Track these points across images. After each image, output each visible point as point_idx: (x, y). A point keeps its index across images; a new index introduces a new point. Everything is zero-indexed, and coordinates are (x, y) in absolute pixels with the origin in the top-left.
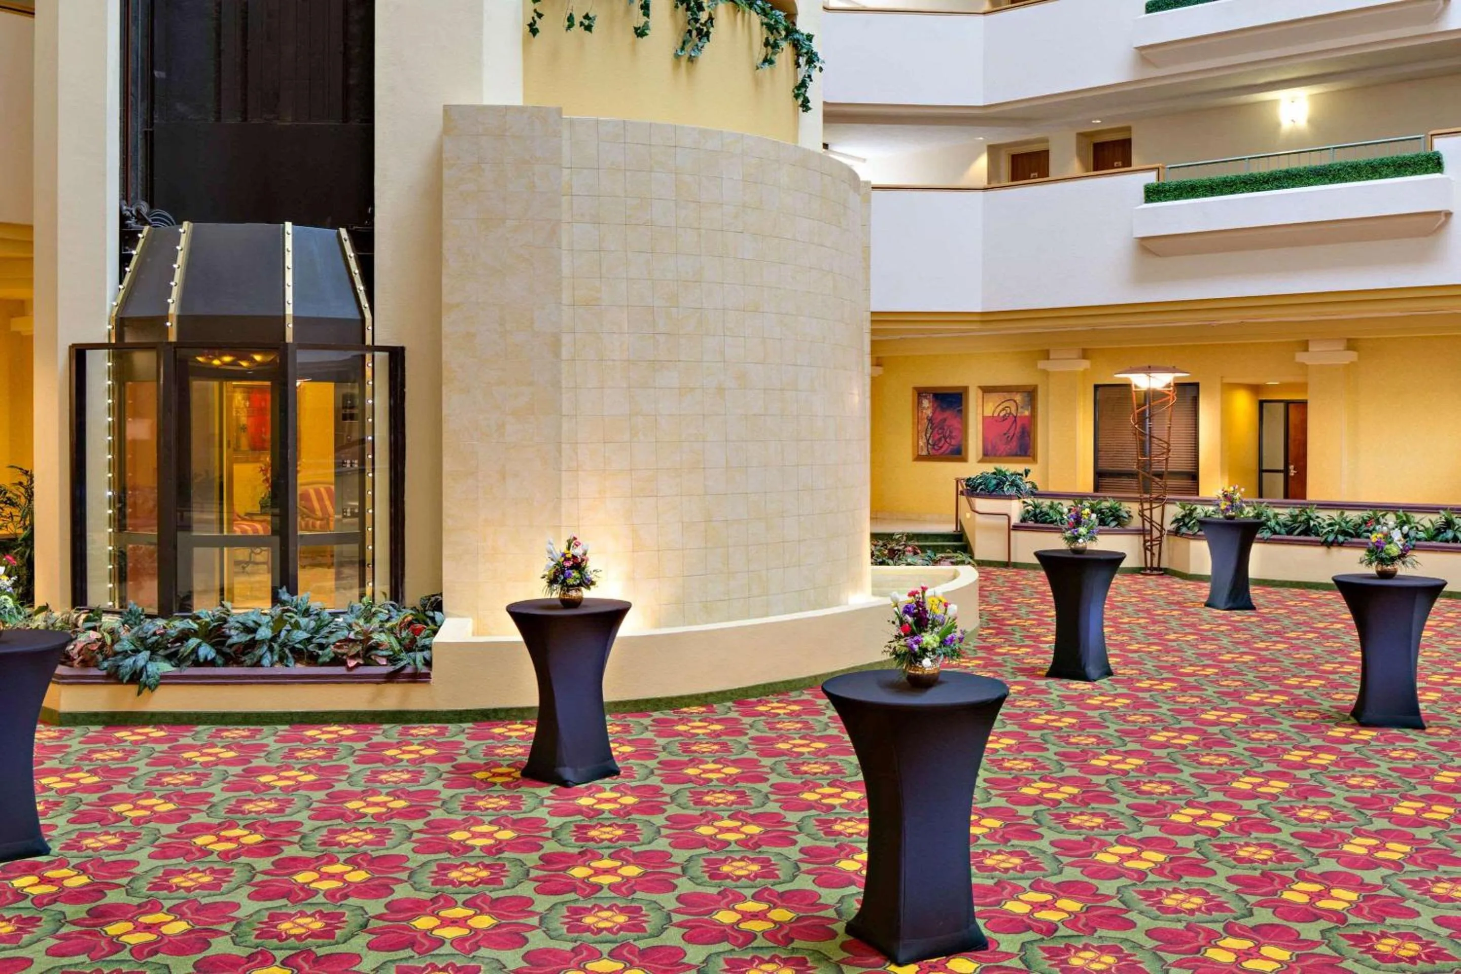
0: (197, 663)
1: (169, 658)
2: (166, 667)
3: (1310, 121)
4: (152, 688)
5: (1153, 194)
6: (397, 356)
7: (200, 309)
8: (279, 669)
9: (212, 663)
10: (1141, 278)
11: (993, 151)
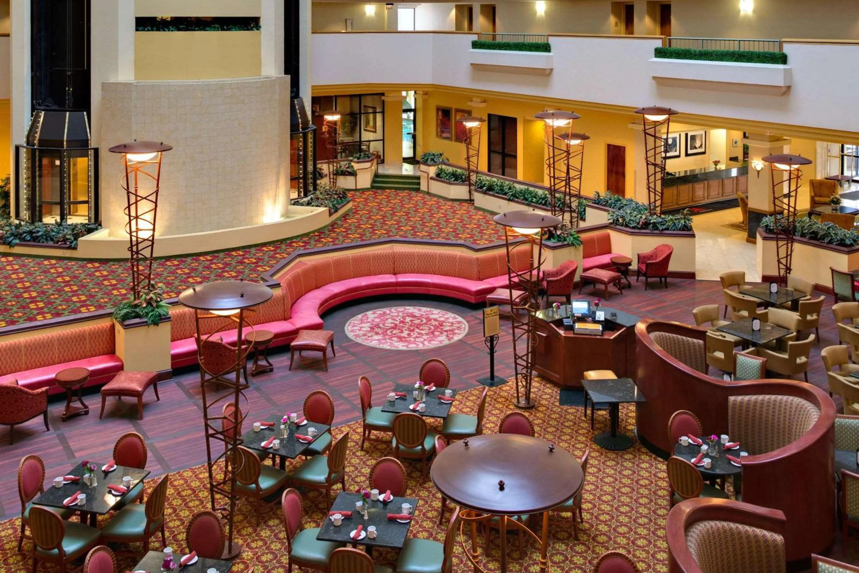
0: (25, 241)
1: (19, 239)
2: (17, 241)
3: (545, 13)
4: (13, 247)
5: (475, 45)
6: (96, 151)
7: (45, 137)
8: (45, 244)
9: (29, 241)
10: (474, 79)
11: (457, 7)
